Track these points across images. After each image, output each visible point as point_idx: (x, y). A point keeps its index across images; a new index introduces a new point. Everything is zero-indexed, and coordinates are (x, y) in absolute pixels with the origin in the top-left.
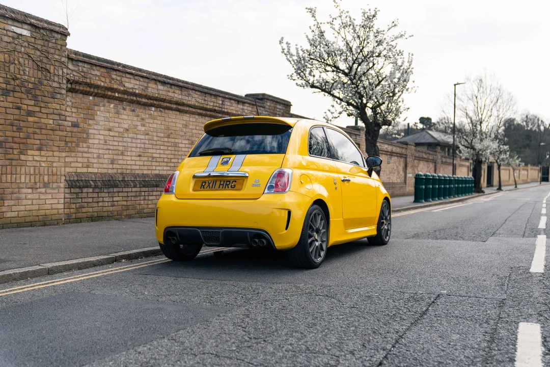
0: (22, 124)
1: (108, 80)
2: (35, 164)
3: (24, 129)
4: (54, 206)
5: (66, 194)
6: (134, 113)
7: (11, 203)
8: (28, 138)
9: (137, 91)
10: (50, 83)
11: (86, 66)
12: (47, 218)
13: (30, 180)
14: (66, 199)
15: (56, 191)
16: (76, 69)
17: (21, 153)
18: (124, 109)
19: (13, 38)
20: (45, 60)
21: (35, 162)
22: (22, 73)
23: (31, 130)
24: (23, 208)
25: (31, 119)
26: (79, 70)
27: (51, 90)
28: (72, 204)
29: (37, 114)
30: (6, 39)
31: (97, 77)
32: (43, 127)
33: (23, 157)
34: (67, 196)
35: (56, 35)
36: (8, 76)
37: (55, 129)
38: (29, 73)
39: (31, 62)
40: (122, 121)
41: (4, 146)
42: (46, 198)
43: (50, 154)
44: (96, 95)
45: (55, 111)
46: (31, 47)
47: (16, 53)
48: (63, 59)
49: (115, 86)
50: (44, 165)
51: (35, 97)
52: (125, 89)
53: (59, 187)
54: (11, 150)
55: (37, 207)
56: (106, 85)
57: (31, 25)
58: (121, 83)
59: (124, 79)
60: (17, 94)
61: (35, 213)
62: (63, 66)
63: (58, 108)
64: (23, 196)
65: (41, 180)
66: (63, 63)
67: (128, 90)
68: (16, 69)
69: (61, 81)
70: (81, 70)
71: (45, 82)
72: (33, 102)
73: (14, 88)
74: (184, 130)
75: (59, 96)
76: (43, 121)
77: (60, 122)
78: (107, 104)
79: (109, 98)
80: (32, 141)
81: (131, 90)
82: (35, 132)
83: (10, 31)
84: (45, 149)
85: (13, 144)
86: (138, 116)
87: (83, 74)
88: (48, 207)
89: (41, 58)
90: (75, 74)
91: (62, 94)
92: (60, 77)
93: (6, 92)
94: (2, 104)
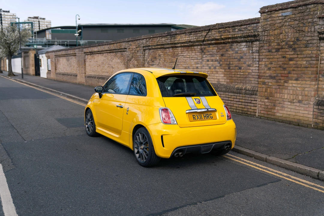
0: (286, 66)
2: (293, 88)
3: (287, 69)
4: (305, 115)
5: (314, 109)
7: (279, 108)
8: (289, 73)
10: (305, 38)
12: (300, 121)
13: (290, 98)
14: (314, 112)
15: (307, 106)
17: (285, 82)
19: (282, 19)
21: (293, 87)
23: (291, 69)
24: (285, 112)
25: (291, 62)
27: (305, 42)
28: (319, 117)
29: (295, 59)
30: (278, 21)
32: (299, 67)
33: (286, 84)
34: (315, 110)
35: (310, 6)
36: (279, 41)
37: (307, 66)
38: (291, 35)
41: (276, 78)
42: (300, 109)
43: (304, 82)
45: (308, 55)
46: (292, 20)
47: (284, 27)
48: (315, 20)
50: (299, 89)
51: (294, 49)
53: (309, 104)
54: (280, 80)
55: (294, 114)
57: (292, 7)
60: (283, 50)
61: (292, 117)
62: (315, 24)
63: (310, 52)
64: (286, 106)
65: (297, 98)
68: (283, 36)
69: (313, 35)
71: (301, 39)
72: (293, 52)
73: (282, 47)
75: (311, 45)
76: (299, 62)
77: (311, 62)
80: (292, 75)
82: (294, 70)
83: (280, 16)
84: (300, 80)
85: (281, 77)
88: (302, 115)
89: (299, 25)
91: (314, 44)
92: (312, 32)
93: (278, 50)
94: (276, 57)
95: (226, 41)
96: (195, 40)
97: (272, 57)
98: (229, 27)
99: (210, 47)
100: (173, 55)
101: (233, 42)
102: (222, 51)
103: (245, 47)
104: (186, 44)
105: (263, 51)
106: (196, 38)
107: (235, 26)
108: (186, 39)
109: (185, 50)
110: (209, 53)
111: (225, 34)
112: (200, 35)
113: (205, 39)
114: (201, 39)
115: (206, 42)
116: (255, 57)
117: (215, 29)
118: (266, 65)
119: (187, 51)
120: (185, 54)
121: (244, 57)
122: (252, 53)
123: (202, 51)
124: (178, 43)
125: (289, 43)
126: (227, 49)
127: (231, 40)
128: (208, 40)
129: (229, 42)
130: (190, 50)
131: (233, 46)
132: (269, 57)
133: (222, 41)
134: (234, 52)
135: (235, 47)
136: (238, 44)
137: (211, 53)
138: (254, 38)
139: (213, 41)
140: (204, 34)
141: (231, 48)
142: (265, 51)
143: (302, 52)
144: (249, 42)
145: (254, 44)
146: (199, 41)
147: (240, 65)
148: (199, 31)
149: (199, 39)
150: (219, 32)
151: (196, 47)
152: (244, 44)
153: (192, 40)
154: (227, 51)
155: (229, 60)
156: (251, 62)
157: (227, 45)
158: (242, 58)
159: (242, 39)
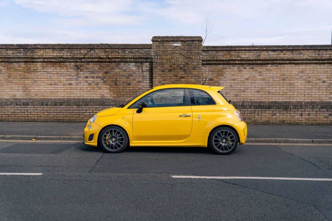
0: (178, 82)
1: (228, 56)
6: (252, 69)
9: (251, 59)
10: (193, 63)
11: (213, 52)
16: (208, 54)
18: (245, 68)
19: (173, 48)
20: (189, 54)
22: (178, 61)
25: (182, 80)
26: (209, 54)
27: (193, 66)
29: (186, 78)
30: (170, 49)
31: (221, 56)
36: (171, 64)
37: (196, 83)
38: (181, 60)
39: (182, 56)
40: (243, 75)
44: (224, 64)
46: (182, 50)
47: (175, 54)
48: (200, 52)
49: (234, 58)
51: (185, 70)
52: (241, 58)
56: (227, 59)
57: (182, 41)
58: (238, 56)
59: (240, 54)
60: (175, 71)
62: (200, 55)
66: (199, 53)
67: (245, 59)
68: (175, 60)
69: (198, 62)
70: (210, 55)
71: (190, 63)
72: (184, 72)
73: (174, 68)
74: (301, 75)
75: (197, 68)
76: (189, 80)
78: (232, 67)
79: (233, 64)
81: (246, 59)
83: (171, 46)
86: (256, 71)
87: (212, 56)
89: (188, 54)
90: (207, 57)
91: (199, 67)
92: (198, 60)
93: (170, 71)
94: (169, 75)
95: (113, 60)
96: (69, 57)
97: (165, 75)
98: (118, 49)
99: (89, 64)
100: (26, 70)
101: (120, 62)
102: (105, 68)
103: (133, 66)
104: (53, 60)
105: (156, 70)
106: (71, 54)
107: (125, 49)
108: (55, 54)
109: (49, 66)
110: (87, 70)
111: (113, 54)
112: (78, 52)
113: (85, 57)
114: (79, 56)
115: (85, 60)
116: (145, 75)
117: (100, 49)
118: (160, 82)
119: (52, 67)
120: (49, 70)
121: (134, 75)
122: (142, 72)
123: (77, 68)
124: (40, 58)
125: (180, 66)
126: (113, 67)
127: (119, 60)
128: (88, 58)
129: (116, 62)
130: (58, 66)
131: (120, 65)
132: (163, 75)
133: (108, 60)
134: (122, 70)
135: (123, 66)
136: (126, 63)
137: (91, 70)
138: (145, 59)
139: (95, 59)
140: (83, 51)
141: (117, 66)
142: (158, 71)
143: (191, 73)
144: (139, 63)
145: (144, 65)
146: (75, 58)
147: (128, 82)
148: (77, 49)
149: (76, 56)
150: (105, 52)
151: (68, 64)
152: (133, 64)
153: (65, 57)
154: (112, 69)
155: (115, 77)
156: (142, 79)
157: (113, 64)
158: (131, 75)
159: (133, 60)
